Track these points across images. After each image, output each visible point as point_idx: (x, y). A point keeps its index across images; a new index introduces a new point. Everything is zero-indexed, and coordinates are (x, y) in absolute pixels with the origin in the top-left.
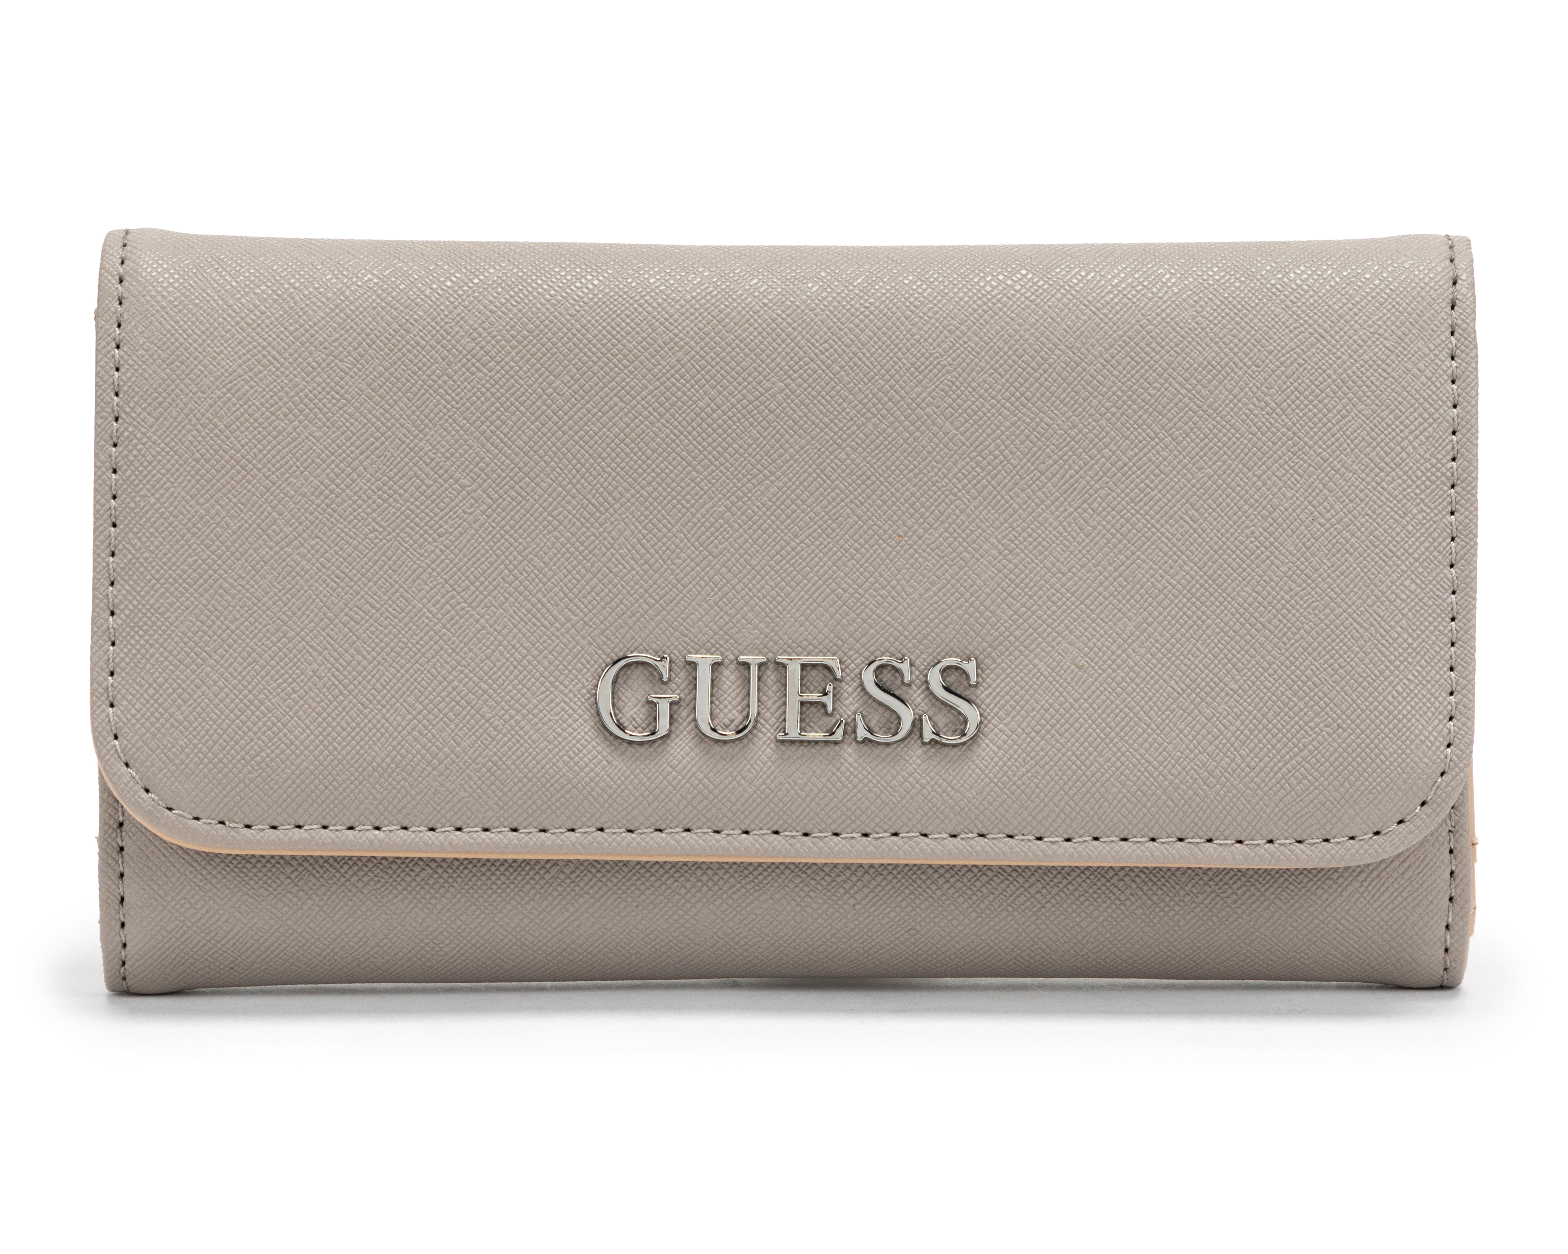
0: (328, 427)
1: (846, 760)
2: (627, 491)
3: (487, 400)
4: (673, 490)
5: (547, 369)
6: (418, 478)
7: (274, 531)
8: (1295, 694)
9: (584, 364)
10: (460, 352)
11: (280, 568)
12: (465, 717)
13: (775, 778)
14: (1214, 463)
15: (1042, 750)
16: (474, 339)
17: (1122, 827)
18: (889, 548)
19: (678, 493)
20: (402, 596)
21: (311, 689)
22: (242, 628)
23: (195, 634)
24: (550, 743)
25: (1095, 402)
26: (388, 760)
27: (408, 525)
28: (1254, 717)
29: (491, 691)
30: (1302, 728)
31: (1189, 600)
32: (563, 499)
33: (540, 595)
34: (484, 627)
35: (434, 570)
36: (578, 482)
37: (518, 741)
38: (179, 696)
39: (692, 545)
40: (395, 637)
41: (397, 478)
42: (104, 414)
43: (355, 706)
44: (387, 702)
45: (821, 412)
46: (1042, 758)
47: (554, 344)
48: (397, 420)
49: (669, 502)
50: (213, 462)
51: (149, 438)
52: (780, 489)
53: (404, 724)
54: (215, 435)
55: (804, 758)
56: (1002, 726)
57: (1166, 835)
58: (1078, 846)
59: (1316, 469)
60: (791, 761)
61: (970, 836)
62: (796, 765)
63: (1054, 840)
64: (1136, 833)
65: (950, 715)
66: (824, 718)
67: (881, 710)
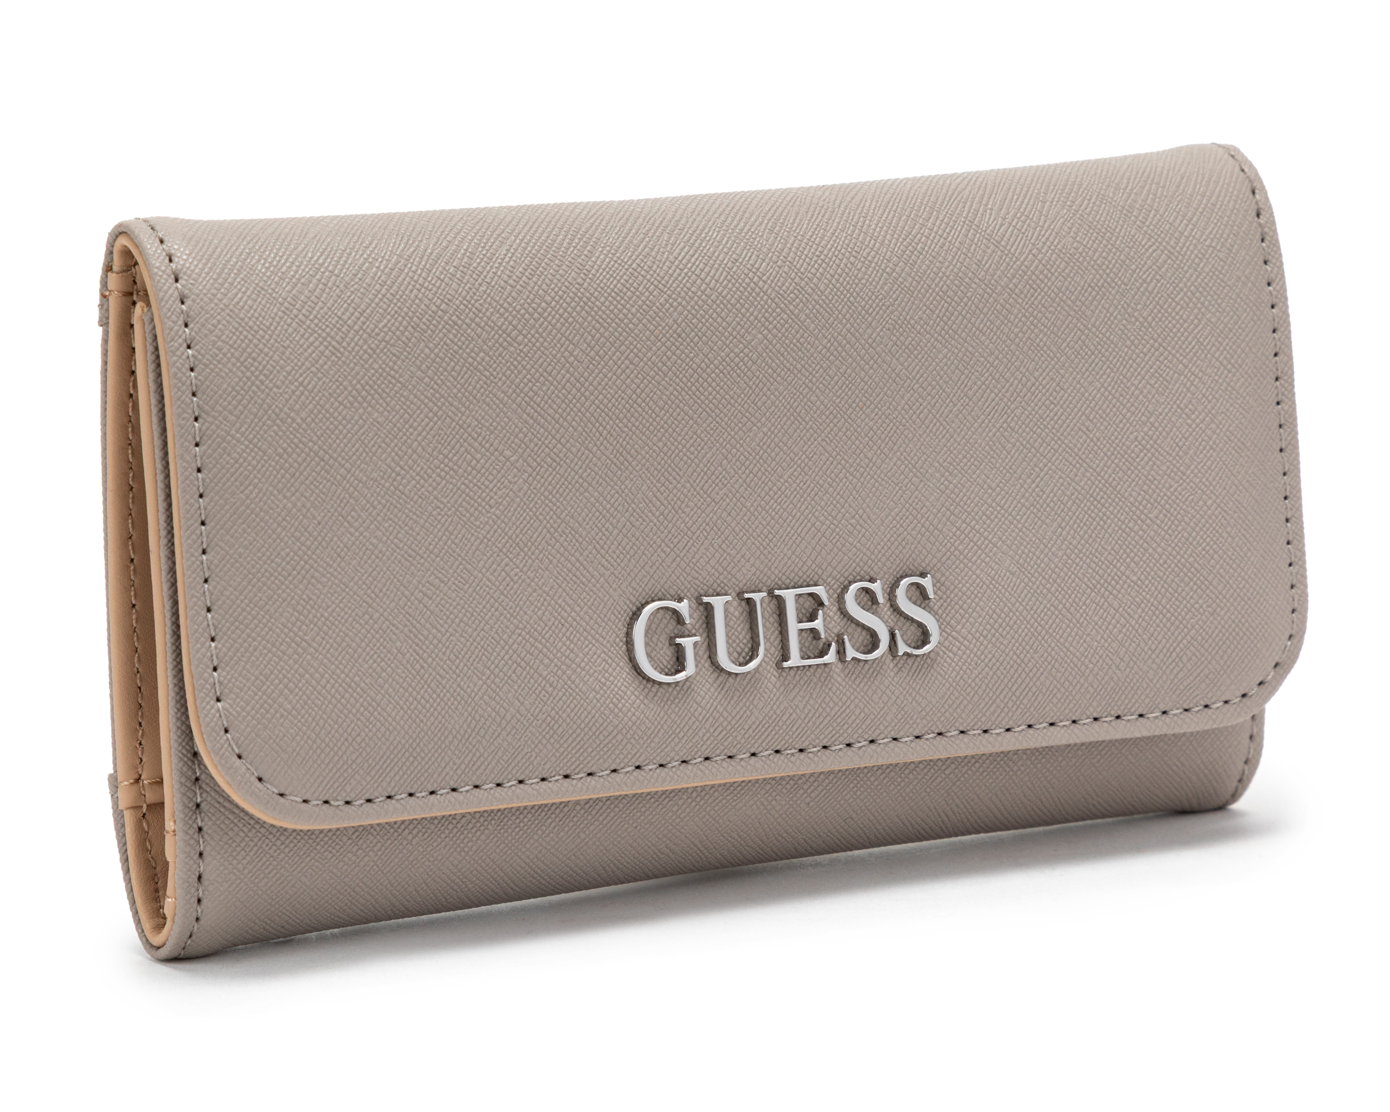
0: (388, 412)
1: (836, 681)
2: (642, 448)
3: (520, 372)
4: (679, 443)
5: (567, 339)
6: (469, 453)
7: (353, 517)
8: (1182, 581)
9: (598, 331)
10: (493, 329)
11: (361, 553)
12: (525, 677)
13: (780, 703)
14: (1101, 377)
15: (990, 652)
16: (502, 315)
17: (1052, 714)
18: (855, 480)
19: (684, 447)
20: (465, 568)
21: (397, 667)
22: (334, 614)
23: (294, 625)
24: (598, 693)
25: (1006, 330)
26: (465, 726)
27: (464, 500)
28: (1152, 605)
29: (545, 650)
30: (1189, 611)
31: (1092, 504)
32: (591, 461)
33: (577, 554)
34: (535, 591)
35: (489, 540)
36: (602, 444)
37: (571, 695)
38: (286, 687)
39: (698, 493)
40: (463, 608)
41: (451, 455)
42: (185, 415)
43: (434, 678)
44: (461, 672)
45: (795, 359)
46: (990, 661)
47: (570, 314)
48: (446, 400)
49: (677, 455)
50: (295, 456)
51: (233, 437)
52: (765, 434)
53: (476, 690)
54: (294, 429)
55: (802, 682)
56: (954, 633)
57: (1085, 716)
58: (1016, 734)
59: (1180, 375)
60: (792, 686)
61: (932, 735)
62: (797, 690)
63: (998, 731)
64: (1062, 718)
65: (912, 628)
66: (814, 642)
67: (859, 630)
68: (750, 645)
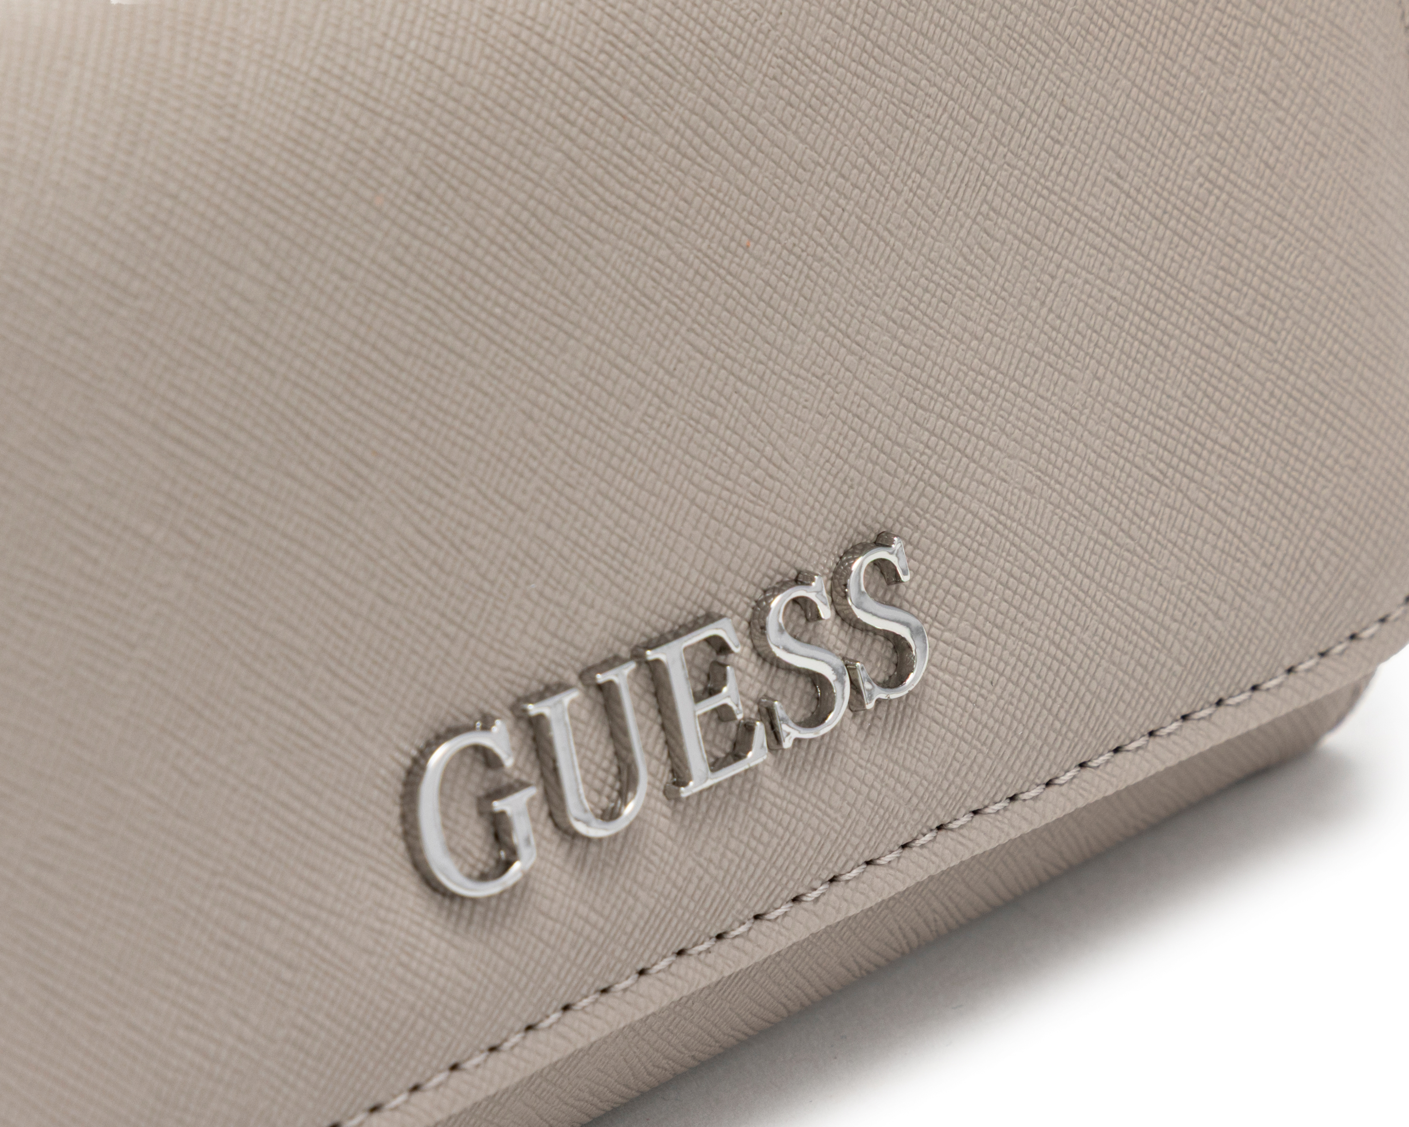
1: (768, 791)
4: (446, 413)
13: (682, 865)
14: (1129, 68)
17: (1117, 732)
18: (752, 392)
19: (456, 417)
31: (1142, 318)
33: (298, 692)
36: (312, 457)
37: (326, 974)
39: (491, 502)
47: (219, 208)
49: (446, 438)
55: (713, 813)
56: (947, 635)
57: (1169, 719)
58: (1064, 789)
59: (1255, 28)
60: (696, 826)
61: (929, 837)
62: (705, 830)
63: (1033, 793)
64: (1133, 734)
65: (877, 646)
66: (721, 728)
67: (792, 679)
68: (614, 770)
